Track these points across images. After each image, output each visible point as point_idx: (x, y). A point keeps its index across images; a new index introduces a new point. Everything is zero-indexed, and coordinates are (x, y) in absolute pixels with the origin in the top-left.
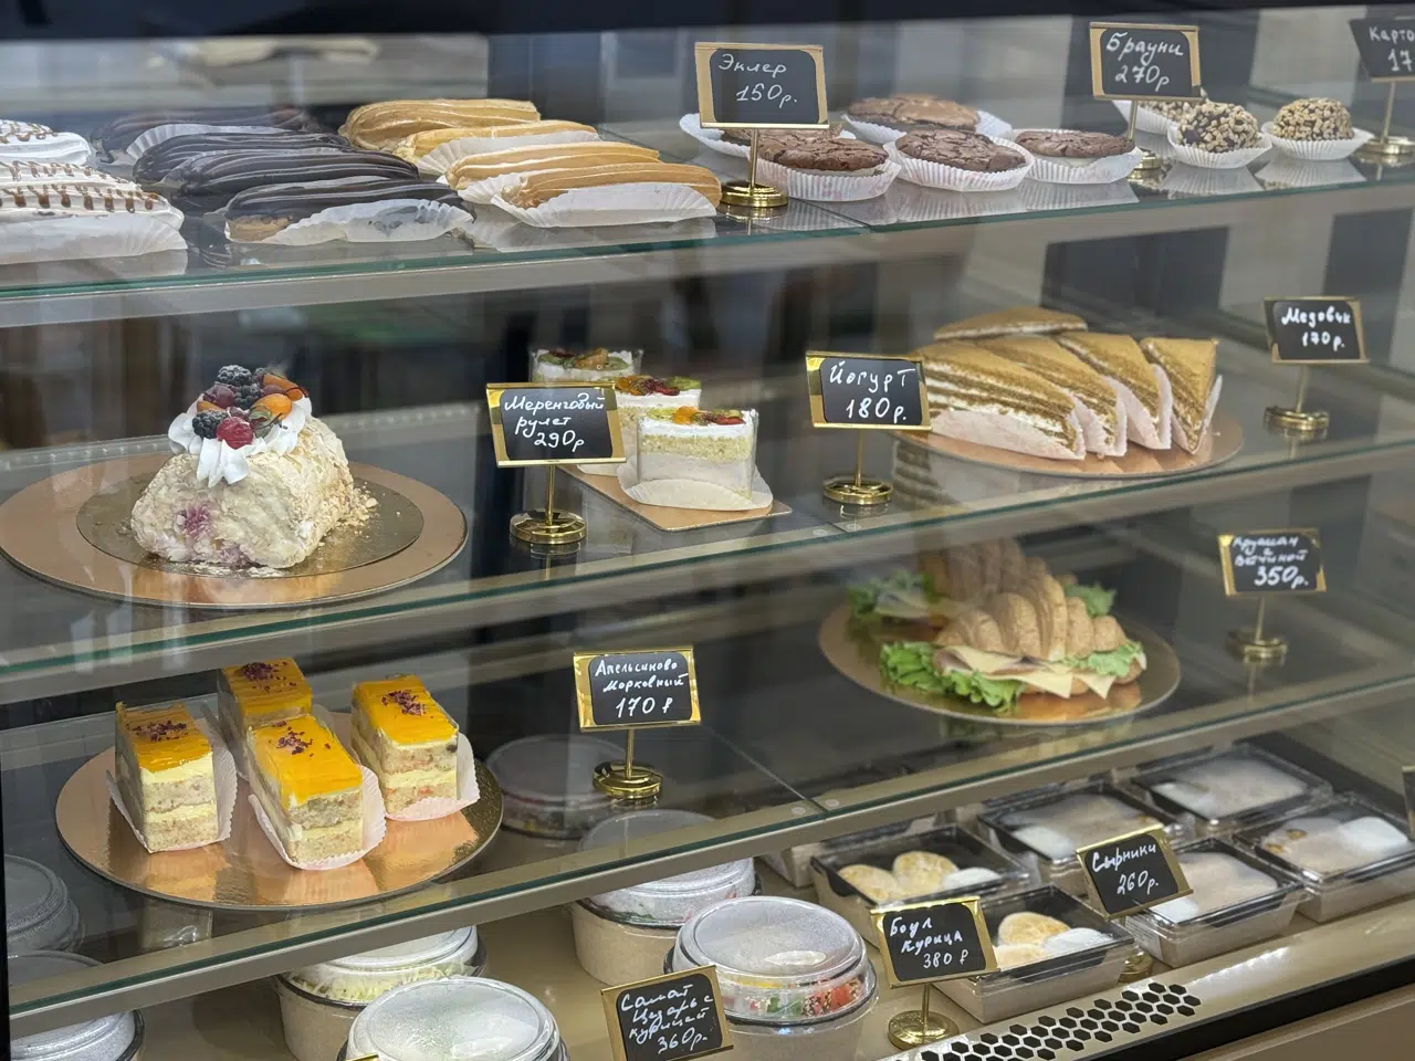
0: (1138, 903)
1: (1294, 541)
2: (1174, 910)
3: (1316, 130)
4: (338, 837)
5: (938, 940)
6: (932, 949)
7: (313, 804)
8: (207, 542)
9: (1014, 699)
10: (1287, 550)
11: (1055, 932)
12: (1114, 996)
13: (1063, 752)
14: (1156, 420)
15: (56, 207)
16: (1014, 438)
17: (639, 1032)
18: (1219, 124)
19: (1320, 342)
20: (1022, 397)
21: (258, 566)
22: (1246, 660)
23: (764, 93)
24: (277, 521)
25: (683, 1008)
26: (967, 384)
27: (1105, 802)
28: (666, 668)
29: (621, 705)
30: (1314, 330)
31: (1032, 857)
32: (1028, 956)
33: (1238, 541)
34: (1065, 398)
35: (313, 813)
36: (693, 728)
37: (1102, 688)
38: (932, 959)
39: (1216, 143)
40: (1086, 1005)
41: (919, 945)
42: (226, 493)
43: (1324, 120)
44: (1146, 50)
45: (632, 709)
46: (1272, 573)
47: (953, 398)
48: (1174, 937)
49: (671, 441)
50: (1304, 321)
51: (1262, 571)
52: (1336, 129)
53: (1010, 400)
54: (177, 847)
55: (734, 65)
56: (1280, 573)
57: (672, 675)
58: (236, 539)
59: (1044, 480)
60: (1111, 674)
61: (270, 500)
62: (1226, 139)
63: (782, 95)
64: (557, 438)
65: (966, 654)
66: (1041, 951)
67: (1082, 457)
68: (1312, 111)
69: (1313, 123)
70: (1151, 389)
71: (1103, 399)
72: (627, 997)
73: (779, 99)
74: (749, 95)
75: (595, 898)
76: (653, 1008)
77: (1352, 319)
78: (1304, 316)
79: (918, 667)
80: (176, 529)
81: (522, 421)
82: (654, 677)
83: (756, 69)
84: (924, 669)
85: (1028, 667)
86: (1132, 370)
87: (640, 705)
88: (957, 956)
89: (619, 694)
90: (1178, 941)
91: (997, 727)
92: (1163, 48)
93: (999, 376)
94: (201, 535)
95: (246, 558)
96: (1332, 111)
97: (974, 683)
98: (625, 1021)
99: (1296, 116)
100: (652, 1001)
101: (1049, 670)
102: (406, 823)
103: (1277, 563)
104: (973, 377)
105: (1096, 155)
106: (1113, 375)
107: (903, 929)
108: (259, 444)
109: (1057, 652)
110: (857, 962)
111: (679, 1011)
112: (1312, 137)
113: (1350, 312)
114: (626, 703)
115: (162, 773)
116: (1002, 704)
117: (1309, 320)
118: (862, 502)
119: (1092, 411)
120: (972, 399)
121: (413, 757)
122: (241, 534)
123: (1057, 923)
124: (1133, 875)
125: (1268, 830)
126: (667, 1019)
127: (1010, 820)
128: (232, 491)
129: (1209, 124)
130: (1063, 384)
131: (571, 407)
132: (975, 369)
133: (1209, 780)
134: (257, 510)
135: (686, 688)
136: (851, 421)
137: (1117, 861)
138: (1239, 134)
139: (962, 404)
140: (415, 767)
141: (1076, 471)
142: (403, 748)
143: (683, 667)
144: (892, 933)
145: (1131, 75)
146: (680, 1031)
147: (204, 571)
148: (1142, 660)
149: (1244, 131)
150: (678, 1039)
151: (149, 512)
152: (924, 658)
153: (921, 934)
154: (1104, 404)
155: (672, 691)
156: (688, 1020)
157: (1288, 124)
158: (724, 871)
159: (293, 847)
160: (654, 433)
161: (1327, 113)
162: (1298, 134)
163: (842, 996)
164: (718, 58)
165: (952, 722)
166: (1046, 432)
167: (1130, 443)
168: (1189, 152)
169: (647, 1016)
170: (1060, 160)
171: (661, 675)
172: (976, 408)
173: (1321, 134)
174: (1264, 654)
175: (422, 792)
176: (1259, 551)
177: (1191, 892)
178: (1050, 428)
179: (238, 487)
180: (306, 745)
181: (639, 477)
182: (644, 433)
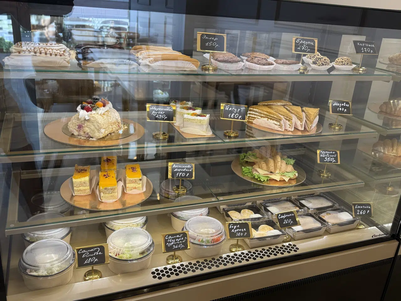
0: (289, 226)
1: (334, 153)
2: (297, 228)
3: (343, 63)
4: (111, 196)
5: (240, 230)
6: (238, 232)
7: (106, 189)
8: (82, 132)
9: (267, 180)
10: (332, 154)
11: (271, 230)
12: (280, 246)
13: (278, 192)
14: (301, 124)
15: (38, 54)
16: (270, 126)
17: (169, 244)
18: (321, 60)
19: (341, 110)
20: (272, 117)
21: (92, 138)
22: (321, 177)
23: (212, 44)
24: (96, 129)
25: (180, 239)
26: (261, 114)
27: (289, 203)
28: (188, 167)
29: (178, 174)
30: (340, 107)
31: (270, 213)
32: (263, 235)
33: (321, 152)
34: (281, 118)
35: (106, 191)
36: (193, 180)
37: (287, 180)
38: (238, 234)
39: (319, 64)
40: (273, 247)
41: (236, 231)
42: (86, 122)
43: (345, 61)
44: (305, 43)
45: (180, 175)
46: (328, 159)
47: (258, 116)
48: (296, 234)
49: (190, 119)
50: (338, 105)
51: (326, 158)
52: (348, 64)
53: (269, 117)
54: (80, 195)
55: (206, 37)
56: (330, 159)
57: (189, 169)
58: (88, 132)
59: (275, 135)
60: (289, 177)
61: (95, 124)
62: (322, 63)
63: (216, 45)
64: (161, 116)
65: (259, 170)
66: (266, 234)
67: (283, 130)
68: (343, 59)
69: (343, 62)
70: (301, 117)
71: (290, 118)
72: (167, 236)
73: (215, 45)
74: (208, 44)
75: (174, 213)
76: (173, 239)
77: (349, 106)
78: (338, 104)
79: (249, 172)
80: (76, 129)
81: (154, 112)
82: (185, 169)
83: (211, 39)
84: (250, 172)
85: (272, 174)
86: (297, 112)
87: (182, 174)
88: (244, 234)
89: (177, 172)
90: (296, 235)
91: (263, 186)
92: (309, 43)
93: (268, 112)
94: (81, 130)
95: (90, 136)
96: (347, 59)
97: (259, 176)
98: (166, 241)
99: (339, 60)
100: (173, 237)
101: (275, 175)
102: (130, 194)
103: (330, 157)
104: (262, 112)
105: (290, 64)
106: (294, 114)
107: (233, 227)
108: (93, 112)
109: (277, 171)
110: (222, 232)
111: (179, 240)
112: (342, 65)
113: (349, 104)
114: (179, 174)
115: (77, 179)
116: (264, 181)
117: (339, 105)
118: (232, 136)
119: (287, 121)
120: (262, 117)
121: (132, 181)
122: (89, 131)
123: (271, 228)
124: (288, 220)
125: (322, 213)
126: (176, 241)
127: (267, 205)
128: (87, 121)
129: (318, 60)
130: (281, 115)
131: (165, 110)
132: (263, 110)
133: (312, 201)
134: (92, 126)
135: (192, 172)
136: (229, 118)
137: (284, 217)
138: (325, 62)
139: (260, 118)
140: (132, 183)
141: (282, 133)
142: (129, 179)
143: (192, 167)
144: (230, 228)
145: (301, 48)
146: (178, 244)
147: (81, 138)
148: (297, 175)
149: (326, 62)
150: (178, 246)
151: (71, 125)
152: (250, 170)
153: (236, 228)
154: (290, 120)
155: (189, 172)
156: (181, 242)
157: (337, 62)
158: (201, 210)
159: (101, 197)
160: (186, 117)
161: (346, 60)
162: (339, 64)
163: (217, 240)
164: (202, 35)
165: (254, 184)
166: (276, 124)
167: (294, 128)
168: (314, 66)
169: (171, 240)
170: (282, 65)
171: (187, 168)
172: (262, 119)
173: (344, 64)
174: (325, 175)
175: (133, 188)
176: (326, 154)
177: (301, 225)
178: (277, 124)
179: (88, 120)
180: (109, 176)
181: (183, 127)
182: (184, 117)
